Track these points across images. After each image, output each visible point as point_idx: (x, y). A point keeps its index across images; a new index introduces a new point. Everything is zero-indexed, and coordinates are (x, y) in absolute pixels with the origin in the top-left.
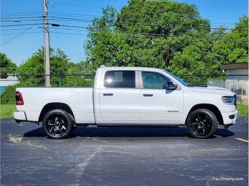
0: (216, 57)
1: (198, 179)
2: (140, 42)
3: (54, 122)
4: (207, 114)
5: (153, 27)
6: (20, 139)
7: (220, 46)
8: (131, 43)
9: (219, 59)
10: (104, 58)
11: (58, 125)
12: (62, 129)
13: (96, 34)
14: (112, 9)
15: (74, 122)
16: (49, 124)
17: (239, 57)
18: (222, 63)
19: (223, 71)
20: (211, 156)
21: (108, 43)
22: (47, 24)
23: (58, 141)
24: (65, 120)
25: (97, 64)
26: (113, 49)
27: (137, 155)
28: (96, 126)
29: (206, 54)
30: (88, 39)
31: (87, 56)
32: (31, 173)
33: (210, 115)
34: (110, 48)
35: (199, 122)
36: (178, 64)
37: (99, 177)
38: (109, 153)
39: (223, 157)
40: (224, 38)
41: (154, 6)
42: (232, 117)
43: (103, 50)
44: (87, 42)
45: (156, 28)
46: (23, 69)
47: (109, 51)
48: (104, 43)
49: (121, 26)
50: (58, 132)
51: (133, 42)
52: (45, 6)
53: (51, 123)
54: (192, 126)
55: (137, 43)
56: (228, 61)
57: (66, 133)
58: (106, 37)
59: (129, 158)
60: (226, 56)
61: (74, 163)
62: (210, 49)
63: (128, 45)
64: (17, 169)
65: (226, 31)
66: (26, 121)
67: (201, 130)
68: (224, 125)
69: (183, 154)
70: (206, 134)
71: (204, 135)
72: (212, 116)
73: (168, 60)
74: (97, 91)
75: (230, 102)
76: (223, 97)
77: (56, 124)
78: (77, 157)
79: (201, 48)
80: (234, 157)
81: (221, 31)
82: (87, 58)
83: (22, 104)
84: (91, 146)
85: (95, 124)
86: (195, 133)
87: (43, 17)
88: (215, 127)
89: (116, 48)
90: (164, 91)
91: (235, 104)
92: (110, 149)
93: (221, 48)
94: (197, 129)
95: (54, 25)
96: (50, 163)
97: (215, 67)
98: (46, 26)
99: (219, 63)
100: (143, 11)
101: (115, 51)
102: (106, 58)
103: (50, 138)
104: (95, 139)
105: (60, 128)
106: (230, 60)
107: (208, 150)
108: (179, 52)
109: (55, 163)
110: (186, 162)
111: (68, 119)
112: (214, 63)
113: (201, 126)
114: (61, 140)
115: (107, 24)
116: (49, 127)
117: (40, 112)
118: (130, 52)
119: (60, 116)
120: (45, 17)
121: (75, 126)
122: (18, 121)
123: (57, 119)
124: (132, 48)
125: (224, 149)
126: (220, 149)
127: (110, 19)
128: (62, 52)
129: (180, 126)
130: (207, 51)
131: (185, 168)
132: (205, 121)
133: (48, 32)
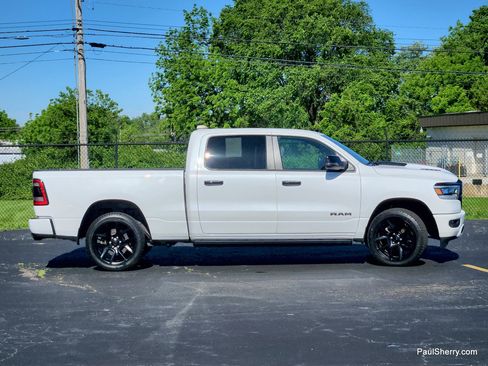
0: (407, 103)
1: (405, 350)
2: (260, 75)
3: (108, 238)
4: (406, 218)
5: (283, 47)
6: (42, 273)
7: (414, 82)
8: (243, 76)
9: (411, 107)
10: (188, 109)
11: (118, 243)
12: (124, 251)
13: (172, 61)
14: (204, 12)
15: (147, 238)
16: (98, 241)
17: (451, 103)
18: (418, 116)
19: (421, 131)
20: (420, 302)
21: (197, 78)
22: (81, 43)
23: (117, 275)
24: (131, 233)
25: (176, 118)
26: (207, 91)
27: (277, 301)
28: (191, 245)
29: (388, 97)
30: (158, 70)
31: (156, 104)
32: (75, 342)
33: (412, 219)
34: (200, 88)
35: (391, 235)
36: (334, 118)
37: (211, 347)
38: (221, 298)
39: (445, 303)
40: (421, 66)
41: (284, 6)
42: (454, 223)
43: (188, 92)
44: (156, 76)
45: (290, 47)
46: (32, 131)
47: (199, 93)
48: (188, 78)
49: (221, 45)
50: (117, 258)
51: (246, 76)
52: (77, 8)
53: (102, 240)
54: (378, 242)
55: (254, 78)
56: (431, 111)
57: (132, 259)
58: (192, 67)
59: (262, 308)
60: (427, 100)
61: (156, 320)
62: (396, 86)
63: (235, 81)
64: (47, 334)
65: (424, 54)
66: (54, 236)
67: (396, 249)
68: (439, 238)
69: (366, 299)
70: (405, 257)
71: (403, 259)
72: (416, 223)
73: (315, 110)
74: (191, 177)
75: (450, 194)
76: (438, 184)
77: (113, 241)
78: (161, 307)
79: (376, 85)
80: (466, 302)
81: (416, 52)
82: (157, 108)
83: (46, 202)
84: (185, 284)
85: (189, 241)
86: (383, 256)
87: (74, 29)
88: (422, 242)
89: (213, 87)
90: (323, 174)
91: (460, 199)
92: (221, 290)
93: (417, 85)
94: (388, 248)
95: (94, 45)
96: (108, 322)
97: (405, 122)
98: (79, 47)
99: (412, 114)
100: (264, 15)
101: (211, 94)
102: (193, 107)
103: (101, 269)
104: (189, 270)
105: (120, 249)
106: (434, 108)
107: (413, 290)
108: (335, 95)
109: (119, 322)
110: (374, 315)
111: (136, 231)
112: (404, 116)
113: (396, 242)
114: (124, 273)
115: (195, 42)
116: (98, 248)
117: (81, 220)
118: (240, 95)
119: (121, 227)
120: (78, 30)
121: (149, 244)
122: (38, 237)
123: (114, 232)
124: (244, 88)
125: (443, 288)
126: (435, 287)
127: (199, 32)
128: (107, 96)
129: (354, 243)
130: (389, 92)
131: (374, 326)
132: (403, 231)
133: (84, 59)
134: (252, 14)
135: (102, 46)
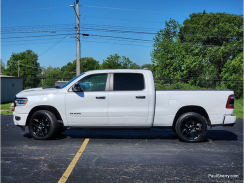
30: (154, 48)
87: (75, 28)
95: (84, 35)
98: (78, 36)
120: (77, 28)
133: (79, 41)
134: (196, 22)
135: (87, 35)
